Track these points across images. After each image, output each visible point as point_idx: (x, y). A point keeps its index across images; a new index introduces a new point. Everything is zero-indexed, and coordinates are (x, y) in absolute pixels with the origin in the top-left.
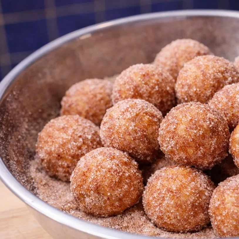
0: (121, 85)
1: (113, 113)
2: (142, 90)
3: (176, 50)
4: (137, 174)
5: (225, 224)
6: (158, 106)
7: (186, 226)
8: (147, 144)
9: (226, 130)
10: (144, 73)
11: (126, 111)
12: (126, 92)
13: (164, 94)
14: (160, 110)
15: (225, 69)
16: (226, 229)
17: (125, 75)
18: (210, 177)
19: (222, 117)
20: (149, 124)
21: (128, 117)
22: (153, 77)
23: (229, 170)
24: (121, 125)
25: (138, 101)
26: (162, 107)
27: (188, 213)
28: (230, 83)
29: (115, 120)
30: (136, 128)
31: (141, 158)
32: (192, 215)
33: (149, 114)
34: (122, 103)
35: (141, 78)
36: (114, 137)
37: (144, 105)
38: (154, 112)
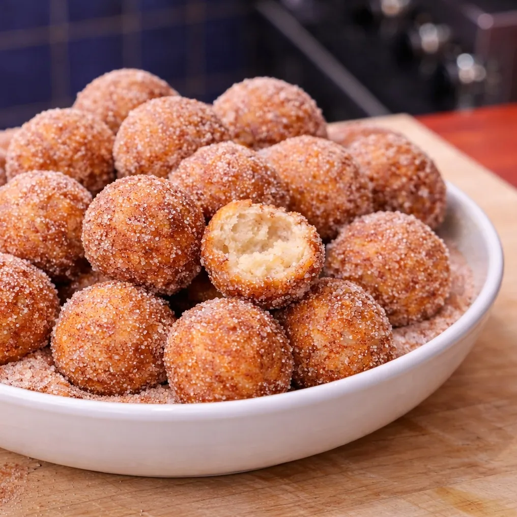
0: (22, 146)
1: (7, 195)
2: (58, 153)
3: (112, 88)
4: (45, 291)
5: (191, 380)
6: (85, 183)
7: (125, 385)
8: (66, 248)
9: (198, 224)
10: (60, 125)
11: (29, 192)
12: (31, 158)
13: (96, 161)
14: (89, 190)
15: (199, 119)
16: (194, 390)
17: (29, 129)
18: (168, 302)
19: (192, 202)
20: (70, 213)
21: (35, 201)
22: (75, 132)
23: (201, 294)
24: (21, 214)
25: (51, 174)
26: (92, 185)
27: (128, 362)
28: (208, 144)
29: (12, 206)
30: (47, 220)
31: (55, 271)
32: (134, 366)
33: (69, 196)
34: (24, 178)
35: (56, 134)
36: (8, 235)
37: (62, 181)
38: (78, 193)
